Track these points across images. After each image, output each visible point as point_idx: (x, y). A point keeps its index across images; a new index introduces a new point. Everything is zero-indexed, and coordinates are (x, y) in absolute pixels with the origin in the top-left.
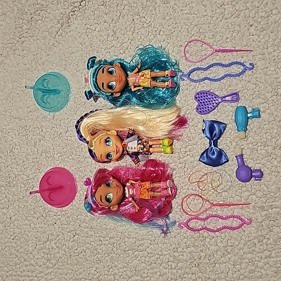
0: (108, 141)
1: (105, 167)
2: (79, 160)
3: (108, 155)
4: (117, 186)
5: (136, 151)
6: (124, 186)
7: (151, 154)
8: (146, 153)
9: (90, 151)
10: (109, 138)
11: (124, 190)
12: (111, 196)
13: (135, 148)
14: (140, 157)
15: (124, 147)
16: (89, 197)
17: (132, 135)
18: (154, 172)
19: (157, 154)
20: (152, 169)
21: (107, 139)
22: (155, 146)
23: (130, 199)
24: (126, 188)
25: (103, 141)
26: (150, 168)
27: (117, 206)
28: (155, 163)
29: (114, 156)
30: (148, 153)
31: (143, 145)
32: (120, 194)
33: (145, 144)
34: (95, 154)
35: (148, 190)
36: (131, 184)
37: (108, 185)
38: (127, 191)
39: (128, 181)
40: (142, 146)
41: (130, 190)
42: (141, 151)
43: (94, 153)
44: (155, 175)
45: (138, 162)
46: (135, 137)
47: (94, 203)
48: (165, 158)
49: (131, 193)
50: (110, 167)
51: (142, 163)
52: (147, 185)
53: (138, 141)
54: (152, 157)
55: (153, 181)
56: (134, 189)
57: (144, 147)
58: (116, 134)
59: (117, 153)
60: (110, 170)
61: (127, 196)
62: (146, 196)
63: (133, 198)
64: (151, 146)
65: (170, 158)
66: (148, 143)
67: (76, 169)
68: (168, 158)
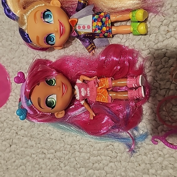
0: (48, 16)
1: (47, 58)
2: (11, 47)
3: (48, 38)
4: (63, 84)
5: (90, 31)
6: (73, 84)
7: (113, 36)
8: (106, 34)
9: (22, 32)
10: (48, 10)
11: (74, 90)
12: (53, 98)
13: (89, 27)
14: (96, 41)
15: (73, 25)
16: (23, 99)
17: (84, 6)
18: (117, 63)
19: (121, 36)
20: (115, 59)
21: (46, 12)
22: (119, 24)
23: (83, 102)
24: (76, 87)
25: (39, 15)
26: (112, 58)
27: (64, 111)
28: (119, 50)
29: (57, 39)
30: (109, 35)
31: (102, 21)
32: (68, 96)
33: (104, 19)
34: (28, 37)
35: (107, 89)
36: (84, 81)
37: (50, 83)
38: (77, 91)
39: (78, 76)
40: (100, 24)
41: (82, 89)
42: (98, 31)
43: (28, 35)
44: (119, 67)
45: (94, 49)
46: (89, 8)
47: (31, 108)
48: (134, 43)
49: (83, 94)
50: (53, 56)
51: (98, 51)
52: (107, 82)
53: (93, 16)
54: (114, 41)
55: (115, 76)
56: (88, 89)
57: (103, 24)
58: (59, 5)
59: (61, 35)
60: (54, 60)
61: (78, 98)
62: (106, 98)
63: (86, 101)
64: (112, 24)
65: (141, 43)
66: (109, 18)
67: (7, 59)
68: (138, 43)
